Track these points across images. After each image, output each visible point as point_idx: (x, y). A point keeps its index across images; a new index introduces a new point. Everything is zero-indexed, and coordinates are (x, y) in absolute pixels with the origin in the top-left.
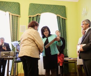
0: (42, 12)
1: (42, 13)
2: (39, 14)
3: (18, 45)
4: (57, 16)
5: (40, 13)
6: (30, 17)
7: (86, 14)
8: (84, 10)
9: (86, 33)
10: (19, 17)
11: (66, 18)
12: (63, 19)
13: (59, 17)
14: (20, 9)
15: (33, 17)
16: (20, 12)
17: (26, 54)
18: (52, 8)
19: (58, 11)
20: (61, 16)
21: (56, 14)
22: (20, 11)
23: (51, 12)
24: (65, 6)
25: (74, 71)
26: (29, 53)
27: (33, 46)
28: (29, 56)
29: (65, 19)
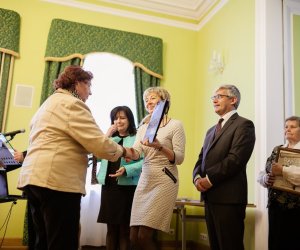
0: (90, 51)
1: (88, 52)
2: (80, 56)
3: (3, 146)
4: (136, 67)
5: (84, 53)
6: (50, 63)
7: (221, 70)
8: (214, 58)
9: (223, 124)
10: (15, 57)
11: (162, 74)
12: (152, 76)
13: (141, 69)
14: (18, 34)
15: (60, 63)
16: (18, 43)
17: (35, 178)
18: (121, 41)
19: (139, 50)
20: (149, 68)
21: (133, 60)
22: (18, 39)
23: (119, 54)
24: (160, 41)
25: (174, 239)
26: (44, 176)
27: (59, 154)
28: (44, 185)
29: (157, 79)
